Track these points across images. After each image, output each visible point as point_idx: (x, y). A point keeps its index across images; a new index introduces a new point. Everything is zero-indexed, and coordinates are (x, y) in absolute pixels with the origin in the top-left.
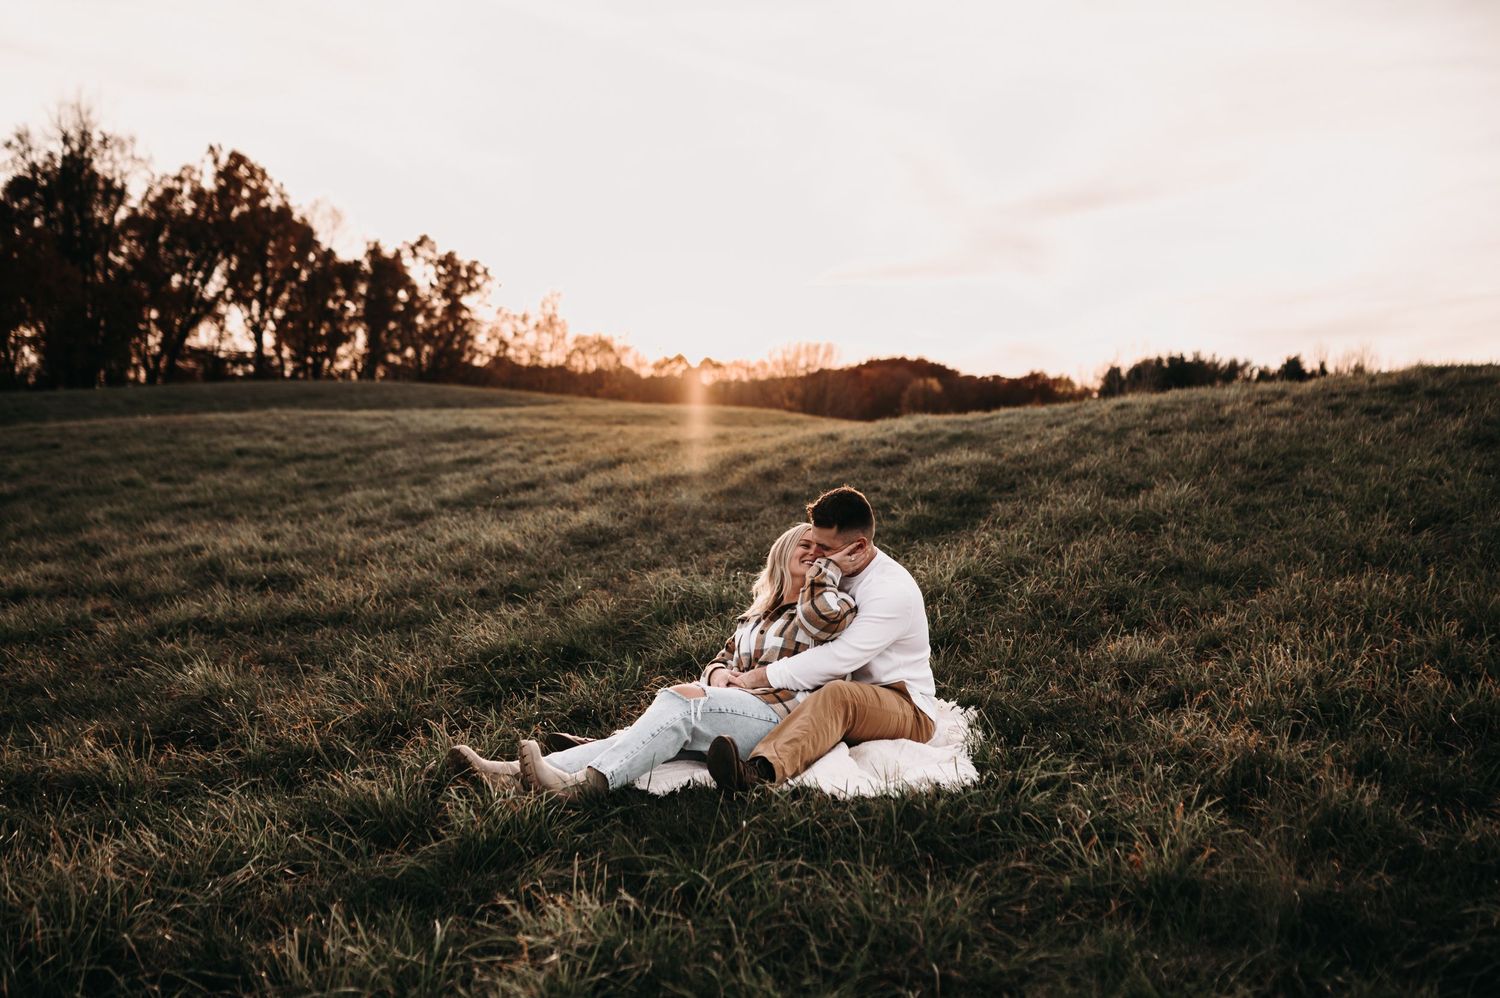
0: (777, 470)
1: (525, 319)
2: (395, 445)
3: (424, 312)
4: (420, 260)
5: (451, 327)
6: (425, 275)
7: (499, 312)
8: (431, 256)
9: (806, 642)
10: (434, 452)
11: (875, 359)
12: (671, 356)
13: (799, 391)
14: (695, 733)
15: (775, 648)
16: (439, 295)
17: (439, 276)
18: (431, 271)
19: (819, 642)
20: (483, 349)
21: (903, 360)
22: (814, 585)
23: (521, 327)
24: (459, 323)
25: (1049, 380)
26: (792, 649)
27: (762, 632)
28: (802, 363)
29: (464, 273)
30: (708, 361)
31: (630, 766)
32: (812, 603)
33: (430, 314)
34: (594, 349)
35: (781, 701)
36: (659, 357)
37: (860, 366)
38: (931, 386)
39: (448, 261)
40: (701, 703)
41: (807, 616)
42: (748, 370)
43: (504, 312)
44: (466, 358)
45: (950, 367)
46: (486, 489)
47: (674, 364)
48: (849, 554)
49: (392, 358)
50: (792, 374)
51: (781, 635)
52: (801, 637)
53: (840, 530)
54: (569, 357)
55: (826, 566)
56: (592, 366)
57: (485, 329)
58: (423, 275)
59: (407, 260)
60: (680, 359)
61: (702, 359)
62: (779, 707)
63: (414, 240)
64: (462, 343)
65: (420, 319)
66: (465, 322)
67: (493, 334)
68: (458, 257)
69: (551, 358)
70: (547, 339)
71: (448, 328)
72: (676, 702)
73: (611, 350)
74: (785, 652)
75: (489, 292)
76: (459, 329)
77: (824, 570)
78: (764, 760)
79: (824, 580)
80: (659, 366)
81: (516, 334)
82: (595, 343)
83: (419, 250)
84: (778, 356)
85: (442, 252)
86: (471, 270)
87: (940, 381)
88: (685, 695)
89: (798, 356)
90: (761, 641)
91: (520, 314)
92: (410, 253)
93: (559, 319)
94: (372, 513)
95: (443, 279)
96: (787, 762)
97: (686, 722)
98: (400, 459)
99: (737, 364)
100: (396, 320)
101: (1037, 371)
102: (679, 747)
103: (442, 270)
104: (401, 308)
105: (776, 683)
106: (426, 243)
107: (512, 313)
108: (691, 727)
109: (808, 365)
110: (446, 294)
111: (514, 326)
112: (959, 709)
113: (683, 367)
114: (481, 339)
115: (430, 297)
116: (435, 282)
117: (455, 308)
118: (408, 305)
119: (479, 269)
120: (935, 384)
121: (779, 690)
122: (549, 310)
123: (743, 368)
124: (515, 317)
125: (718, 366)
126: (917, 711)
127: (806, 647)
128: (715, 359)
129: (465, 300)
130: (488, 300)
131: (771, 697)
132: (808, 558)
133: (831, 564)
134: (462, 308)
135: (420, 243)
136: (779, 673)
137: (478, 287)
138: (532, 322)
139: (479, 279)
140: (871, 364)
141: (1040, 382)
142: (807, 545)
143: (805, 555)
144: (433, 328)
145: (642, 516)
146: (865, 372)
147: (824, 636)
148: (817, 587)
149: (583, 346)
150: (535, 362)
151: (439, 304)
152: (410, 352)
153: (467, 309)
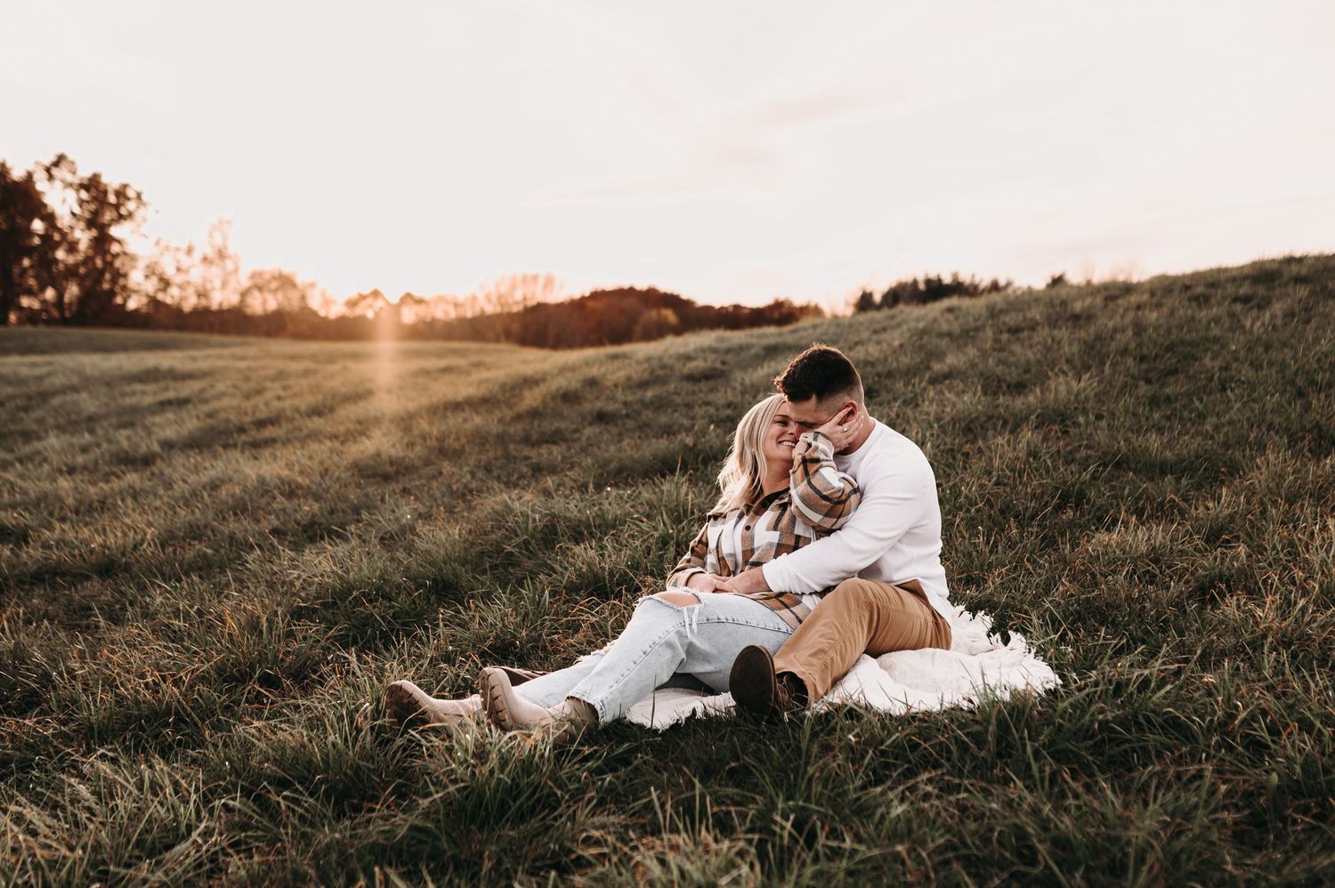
0: (576, 391)
1: (190, 251)
2: (74, 389)
3: (65, 246)
4: (58, 184)
5: (99, 263)
6: (64, 201)
7: (157, 243)
8: (70, 178)
9: (807, 536)
10: (123, 395)
11: (600, 290)
12: (366, 291)
13: (516, 327)
14: (691, 650)
15: (770, 544)
16: (82, 225)
17: (81, 203)
18: (71, 195)
19: (823, 532)
20: (138, 289)
21: (631, 291)
22: (805, 461)
23: (185, 261)
24: (109, 258)
25: (795, 308)
26: (791, 544)
27: (748, 528)
28: (518, 295)
29: (112, 199)
30: (409, 296)
31: (622, 692)
32: (809, 483)
33: (72, 248)
34: (274, 285)
35: (787, 607)
36: (353, 294)
37: (583, 299)
38: (666, 318)
39: (93, 185)
40: (696, 611)
41: (804, 499)
42: (456, 305)
43: (163, 243)
44: (119, 300)
45: (684, 296)
46: (212, 429)
47: (369, 301)
48: (840, 424)
49: (25, 302)
50: (506, 310)
51: (775, 528)
52: (800, 530)
53: (820, 398)
54: (244, 295)
55: (815, 439)
56: (272, 305)
57: (141, 264)
58: (61, 201)
59: (41, 185)
60: (376, 294)
61: (402, 294)
62: (785, 613)
63: (49, 159)
64: (114, 281)
65: (60, 254)
66: (116, 256)
67: (151, 271)
68: (105, 180)
69: (222, 298)
70: (215, 274)
71: (94, 264)
72: (666, 612)
73: (294, 285)
74: (780, 549)
75: (145, 220)
76: (109, 265)
77: (814, 444)
78: (792, 676)
79: (816, 455)
80: (352, 304)
81: (179, 270)
82: (274, 278)
83: (55, 171)
84: (491, 288)
85: (84, 173)
86: (121, 193)
87: (676, 312)
88: (674, 602)
89: (513, 287)
90: (748, 539)
91: (184, 246)
92: (44, 175)
93: (230, 251)
94: (80, 460)
95: (86, 206)
96: (817, 677)
97: (681, 635)
98: (88, 403)
99: (441, 299)
100: (30, 257)
101: (782, 298)
102: (673, 668)
103: (84, 195)
104: (36, 241)
105: (776, 587)
106: (63, 165)
107: (174, 244)
108: (687, 641)
109: (525, 299)
110: (92, 223)
111: (178, 261)
112: (967, 615)
113: (379, 304)
114: (136, 278)
115: (72, 228)
116: (77, 210)
117: (102, 241)
118: (46, 238)
119: (131, 193)
120: (670, 315)
121: (781, 594)
122: (218, 241)
123: (448, 303)
124: (178, 249)
125: (420, 302)
126: (935, 615)
127: (808, 541)
128: (417, 294)
129: (114, 231)
130: (144, 229)
131: (774, 602)
132: (787, 437)
133: (820, 437)
134: (113, 239)
135: (56, 164)
136: (779, 572)
137: (130, 215)
138: (197, 255)
139: (131, 206)
140: (596, 295)
141: (785, 310)
142: (784, 421)
143: (783, 434)
144: (77, 265)
145: (435, 443)
146: (590, 304)
147: (828, 523)
148: (810, 463)
149: (259, 281)
150: (204, 302)
151: (83, 237)
152: (50, 294)
153: (119, 242)
